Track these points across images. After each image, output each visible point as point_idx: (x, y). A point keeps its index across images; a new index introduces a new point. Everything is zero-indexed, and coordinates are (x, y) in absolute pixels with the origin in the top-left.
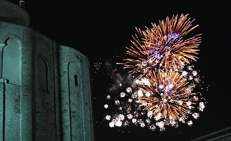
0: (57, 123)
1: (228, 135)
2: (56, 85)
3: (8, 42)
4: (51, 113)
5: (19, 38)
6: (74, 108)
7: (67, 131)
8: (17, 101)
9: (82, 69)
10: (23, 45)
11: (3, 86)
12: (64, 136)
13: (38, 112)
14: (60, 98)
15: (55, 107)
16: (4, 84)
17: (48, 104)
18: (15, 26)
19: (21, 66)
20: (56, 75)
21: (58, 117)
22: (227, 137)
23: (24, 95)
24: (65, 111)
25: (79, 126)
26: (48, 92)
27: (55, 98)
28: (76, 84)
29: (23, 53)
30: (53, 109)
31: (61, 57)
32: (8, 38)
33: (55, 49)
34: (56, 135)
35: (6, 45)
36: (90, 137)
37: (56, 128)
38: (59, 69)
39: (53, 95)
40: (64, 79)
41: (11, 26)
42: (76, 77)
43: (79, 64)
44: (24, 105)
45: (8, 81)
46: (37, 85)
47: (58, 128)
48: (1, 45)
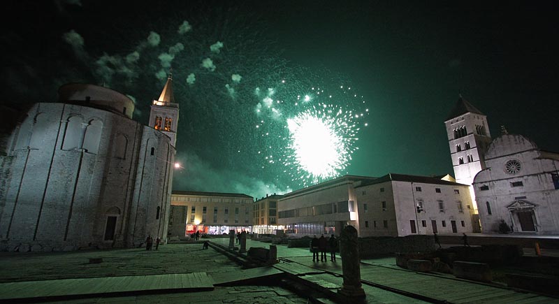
0: (130, 182)
2: (135, 154)
3: (92, 123)
4: (125, 174)
5: (101, 120)
6: (146, 171)
7: (138, 187)
8: (92, 165)
9: (159, 144)
10: (104, 125)
11: (80, 154)
12: (135, 190)
13: (110, 173)
14: (137, 163)
15: (130, 170)
16: (82, 153)
17: (122, 167)
18: (100, 110)
19: (99, 140)
20: (136, 147)
21: (131, 177)
24: (139, 172)
25: (148, 184)
26: (124, 159)
27: (131, 163)
28: (152, 154)
29: (103, 131)
30: (128, 171)
31: (144, 134)
32: (93, 120)
33: (139, 128)
34: (127, 190)
37: (128, 184)
38: (140, 142)
39: (129, 161)
40: (143, 150)
41: (97, 110)
42: (153, 149)
43: (156, 140)
44: (98, 168)
45: (86, 151)
46: (113, 155)
47: (130, 184)
48: (85, 125)
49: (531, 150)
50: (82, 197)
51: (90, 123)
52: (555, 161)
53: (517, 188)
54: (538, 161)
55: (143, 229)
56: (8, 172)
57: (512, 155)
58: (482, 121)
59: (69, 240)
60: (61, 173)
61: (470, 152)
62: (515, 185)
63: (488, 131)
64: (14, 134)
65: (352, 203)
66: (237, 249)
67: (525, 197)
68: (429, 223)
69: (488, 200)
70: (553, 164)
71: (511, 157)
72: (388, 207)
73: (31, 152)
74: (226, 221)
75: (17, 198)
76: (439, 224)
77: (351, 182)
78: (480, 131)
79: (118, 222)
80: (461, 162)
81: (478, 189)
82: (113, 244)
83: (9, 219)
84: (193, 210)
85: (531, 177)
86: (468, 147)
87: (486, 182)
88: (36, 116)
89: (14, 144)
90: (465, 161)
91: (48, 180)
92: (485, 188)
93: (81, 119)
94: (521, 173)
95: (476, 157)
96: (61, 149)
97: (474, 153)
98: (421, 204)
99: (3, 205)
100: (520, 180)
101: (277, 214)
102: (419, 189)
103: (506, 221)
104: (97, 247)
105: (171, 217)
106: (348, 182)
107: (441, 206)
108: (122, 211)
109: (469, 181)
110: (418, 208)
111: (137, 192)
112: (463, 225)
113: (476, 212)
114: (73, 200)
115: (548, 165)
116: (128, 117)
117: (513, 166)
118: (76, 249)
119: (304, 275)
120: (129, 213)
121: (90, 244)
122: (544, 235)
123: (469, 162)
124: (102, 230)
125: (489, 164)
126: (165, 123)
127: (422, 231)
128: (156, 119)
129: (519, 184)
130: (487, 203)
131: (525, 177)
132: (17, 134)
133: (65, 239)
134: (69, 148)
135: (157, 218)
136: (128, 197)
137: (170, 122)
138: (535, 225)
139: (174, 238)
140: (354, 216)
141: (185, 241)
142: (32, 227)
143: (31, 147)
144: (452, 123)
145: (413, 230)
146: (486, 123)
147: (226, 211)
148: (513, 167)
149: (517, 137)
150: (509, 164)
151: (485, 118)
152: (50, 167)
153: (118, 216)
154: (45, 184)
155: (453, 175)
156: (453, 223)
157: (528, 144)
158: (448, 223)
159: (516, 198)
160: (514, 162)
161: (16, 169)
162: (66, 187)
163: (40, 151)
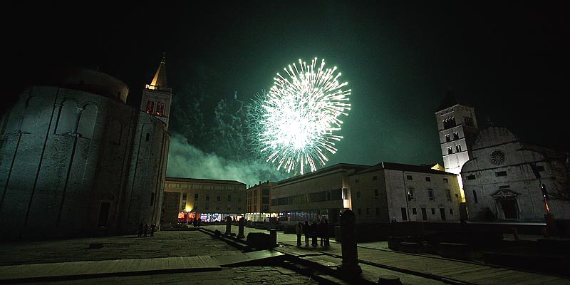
0: (124, 169)
2: (130, 140)
3: (86, 107)
4: (119, 160)
5: (96, 104)
6: (140, 158)
7: (132, 173)
8: (86, 150)
9: (155, 129)
10: (99, 110)
11: (74, 139)
14: (132, 149)
15: (124, 156)
16: (76, 137)
19: (94, 125)
20: (131, 132)
21: (126, 163)
23: (93, 146)
24: (134, 158)
25: (143, 170)
26: (119, 144)
27: (126, 148)
28: (147, 139)
29: (98, 115)
30: (122, 157)
31: (139, 119)
33: (134, 114)
38: (135, 128)
39: (124, 147)
40: (138, 135)
42: (148, 135)
43: (152, 126)
44: (93, 154)
45: (80, 136)
46: (108, 140)
48: (79, 109)
49: (514, 142)
50: (76, 183)
51: (84, 108)
52: (536, 153)
53: (502, 178)
54: (521, 152)
55: (137, 215)
57: (497, 146)
58: (469, 112)
60: (54, 159)
61: (458, 143)
62: (499, 174)
63: (475, 123)
65: (345, 190)
66: (234, 235)
67: (508, 186)
68: (419, 211)
69: (475, 188)
70: (533, 155)
71: (497, 148)
72: (380, 195)
73: (23, 136)
74: (218, 209)
75: (7, 183)
76: (429, 211)
77: (344, 170)
78: (468, 122)
79: (111, 209)
80: (450, 152)
81: (465, 179)
84: (185, 197)
85: (514, 167)
86: (456, 138)
87: (473, 172)
88: (28, 100)
90: (454, 151)
91: (40, 165)
92: (472, 177)
93: (75, 103)
94: (505, 164)
95: (464, 148)
96: (55, 133)
97: (462, 143)
98: (411, 192)
100: (504, 170)
101: (270, 201)
102: (410, 178)
103: (491, 210)
105: (163, 204)
106: (341, 170)
107: (431, 194)
108: (116, 197)
109: (457, 171)
110: (409, 195)
111: (131, 179)
112: (451, 213)
113: (464, 201)
114: (66, 185)
115: (528, 156)
116: (122, 102)
117: (498, 156)
119: (304, 256)
120: (123, 199)
122: (524, 222)
123: (458, 152)
124: (96, 216)
125: (476, 154)
126: (158, 108)
127: (412, 218)
128: (148, 104)
129: (503, 174)
130: (474, 191)
131: (508, 168)
134: (63, 132)
135: (151, 205)
136: (123, 183)
137: (162, 107)
138: (517, 213)
139: (166, 225)
140: (347, 204)
141: (178, 228)
142: (23, 212)
143: (23, 130)
144: (442, 114)
145: (404, 217)
146: (473, 114)
148: (498, 158)
149: (502, 129)
150: (494, 155)
151: (472, 109)
152: (43, 152)
153: (112, 202)
154: (37, 169)
155: (442, 165)
156: (442, 211)
157: (511, 136)
158: (437, 211)
159: (500, 187)
160: (499, 153)
161: (7, 154)
162: (59, 172)
163: (32, 136)
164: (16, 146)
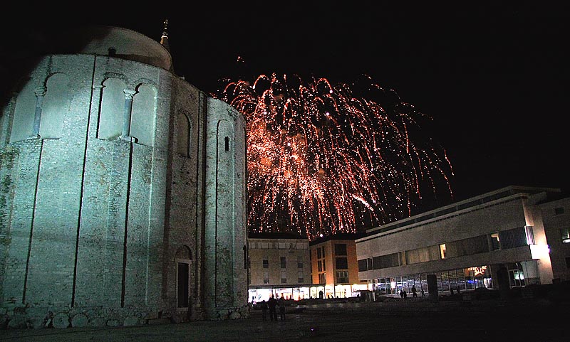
0: (199, 198)
1: (418, 224)
2: (201, 148)
3: (140, 89)
4: (191, 184)
5: (155, 84)
6: (221, 180)
7: (211, 209)
8: (147, 167)
9: (236, 130)
10: (159, 94)
11: (129, 147)
12: (207, 216)
13: (174, 183)
14: (205, 166)
15: (197, 178)
16: (131, 143)
17: (188, 173)
18: (150, 67)
19: (154, 121)
20: (201, 135)
21: (200, 191)
22: (417, 226)
23: (157, 160)
25: (227, 204)
26: (189, 157)
27: (198, 166)
28: (227, 148)
29: (159, 104)
30: (194, 180)
31: (210, 112)
32: (141, 84)
33: (202, 103)
34: (197, 215)
35: (137, 92)
36: (241, 219)
37: (197, 205)
38: (205, 128)
39: (195, 162)
40: (212, 140)
41: (146, 67)
42: (227, 139)
43: (232, 123)
44: (157, 172)
45: (136, 141)
46: (175, 148)
47: (200, 205)
48: (130, 93)
50: (139, 227)
51: (136, 90)
55: (229, 287)
56: (8, 182)
59: (129, 307)
60: (102, 182)
64: (7, 113)
65: (532, 230)
73: (46, 144)
75: (32, 228)
79: (191, 273)
82: (189, 313)
83: (22, 269)
88: (48, 77)
89: (9, 131)
93: (123, 83)
96: (97, 137)
99: (6, 242)
104: (171, 319)
108: (194, 254)
111: (211, 220)
114: (126, 232)
118: (142, 322)
120: (204, 259)
121: (160, 313)
124: (173, 288)
132: (12, 114)
133: (122, 306)
134: (110, 135)
136: (200, 228)
142: (66, 281)
143: (44, 135)
147: (266, 262)
152: (83, 171)
153: (189, 262)
154: (78, 203)
161: (23, 176)
162: (114, 208)
163: (61, 142)
164: (37, 161)
